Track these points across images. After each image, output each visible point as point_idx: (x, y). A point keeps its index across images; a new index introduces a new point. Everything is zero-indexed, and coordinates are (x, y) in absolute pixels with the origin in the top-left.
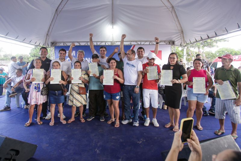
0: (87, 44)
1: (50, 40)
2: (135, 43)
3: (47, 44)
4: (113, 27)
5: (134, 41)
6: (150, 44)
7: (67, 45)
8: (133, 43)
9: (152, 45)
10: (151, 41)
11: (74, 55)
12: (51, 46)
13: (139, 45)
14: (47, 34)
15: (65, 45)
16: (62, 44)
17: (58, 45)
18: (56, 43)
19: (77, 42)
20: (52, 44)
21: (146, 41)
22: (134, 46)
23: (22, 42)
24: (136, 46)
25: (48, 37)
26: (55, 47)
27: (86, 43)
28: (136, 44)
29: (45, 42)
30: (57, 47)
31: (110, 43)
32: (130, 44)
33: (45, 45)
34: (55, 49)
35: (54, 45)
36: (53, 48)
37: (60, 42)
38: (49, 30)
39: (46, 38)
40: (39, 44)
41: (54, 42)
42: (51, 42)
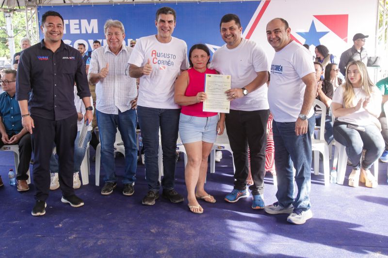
7: (72, 2)
11: (96, 31)
12: (27, 6)
15: (67, 1)
16: (58, 1)
17: (46, 2)
20: (29, 0)
26: (39, 8)
34: (38, 13)
35: (35, 4)
36: (33, 11)
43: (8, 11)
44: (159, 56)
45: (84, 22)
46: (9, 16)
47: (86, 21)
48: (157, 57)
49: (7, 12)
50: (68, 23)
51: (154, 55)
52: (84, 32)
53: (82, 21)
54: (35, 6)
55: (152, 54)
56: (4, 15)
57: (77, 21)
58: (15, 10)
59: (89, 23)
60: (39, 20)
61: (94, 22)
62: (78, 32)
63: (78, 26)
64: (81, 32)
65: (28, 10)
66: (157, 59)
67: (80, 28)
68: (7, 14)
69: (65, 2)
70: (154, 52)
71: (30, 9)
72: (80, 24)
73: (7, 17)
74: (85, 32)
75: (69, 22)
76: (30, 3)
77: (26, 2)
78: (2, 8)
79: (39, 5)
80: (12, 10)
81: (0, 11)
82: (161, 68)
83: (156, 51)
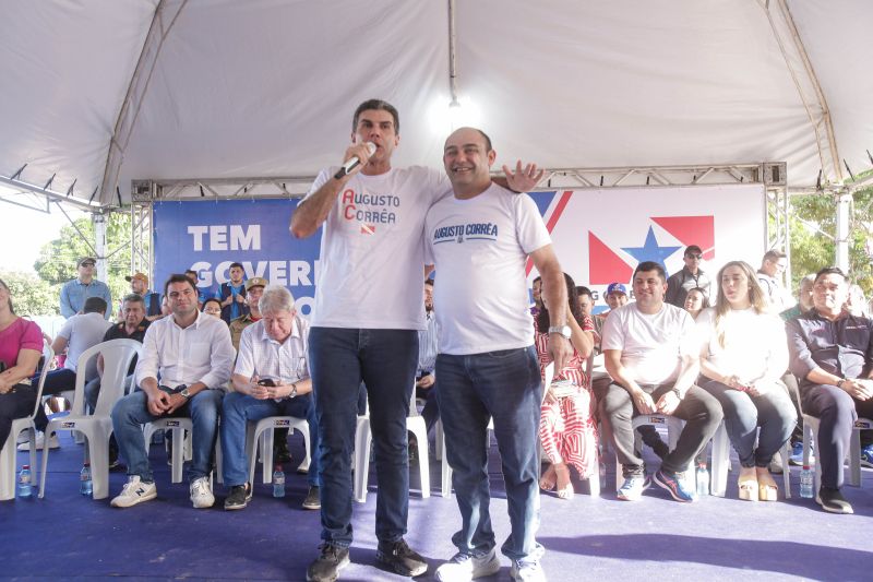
2: (569, 182)
3: (111, 192)
4: (454, 98)
5: (564, 171)
6: (652, 182)
7: (216, 194)
8: (560, 182)
9: (662, 185)
10: (654, 168)
11: (257, 246)
12: (135, 202)
13: (592, 186)
14: (112, 141)
15: (208, 193)
16: (192, 193)
17: (169, 195)
18: (160, 187)
19: (273, 179)
20: (139, 192)
21: (631, 169)
24: (574, 193)
25: (118, 155)
26: (156, 207)
28: (577, 184)
29: (105, 181)
30: (166, 204)
33: (102, 198)
34: (154, 214)
35: (149, 198)
36: (146, 212)
37: (178, 181)
38: (122, 117)
39: (108, 161)
40: (71, 190)
41: (147, 182)
42: (134, 183)
43: (101, 211)
44: (360, 202)
45: (236, 230)
46: (102, 221)
47: (239, 227)
48: (354, 204)
49: (99, 213)
50: (206, 232)
51: (348, 200)
52: (234, 247)
53: (232, 227)
54: (149, 202)
55: (345, 197)
56: (93, 218)
57: (223, 229)
58: (112, 210)
59: (245, 232)
60: (154, 226)
61: (255, 231)
62: (224, 247)
63: (224, 238)
64: (229, 246)
65: (137, 209)
67: (228, 241)
68: (99, 218)
69: (203, 195)
70: (349, 194)
71: (140, 207)
72: (228, 234)
73: (97, 221)
74: (237, 249)
75: (209, 229)
76: (141, 197)
77: (133, 194)
78: (89, 206)
79: (157, 200)
80: (108, 210)
81: (86, 211)
82: (363, 231)
83: (353, 193)
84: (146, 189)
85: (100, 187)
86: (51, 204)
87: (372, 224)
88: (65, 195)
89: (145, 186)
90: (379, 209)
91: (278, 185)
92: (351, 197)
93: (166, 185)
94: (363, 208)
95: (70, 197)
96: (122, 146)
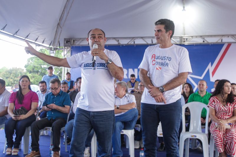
0: (133, 43)
1: (64, 35)
3: (57, 43)
4: (184, 7)
5: (228, 36)
8: (226, 40)
12: (65, 46)
14: (58, 24)
16: (85, 43)
17: (77, 44)
18: (74, 41)
19: (114, 38)
20: (67, 42)
22: (229, 45)
23: (13, 36)
24: (232, 44)
25: (60, 29)
26: (72, 48)
27: (130, 40)
28: (233, 40)
29: (55, 38)
30: (76, 47)
31: (179, 40)
32: (220, 41)
33: (53, 45)
34: (72, 51)
35: (70, 45)
36: (68, 49)
37: (81, 39)
38: (62, 16)
39: (56, 31)
40: (43, 42)
41: (69, 39)
42: (65, 39)
43: (53, 49)
44: (157, 59)
46: (53, 53)
48: (155, 59)
49: (52, 50)
51: (153, 58)
54: (70, 46)
55: (152, 57)
56: (50, 52)
58: (57, 49)
65: (66, 49)
66: (155, 61)
68: (52, 52)
70: (154, 56)
73: (51, 53)
76: (67, 44)
77: (64, 43)
78: (49, 47)
79: (73, 46)
80: (55, 49)
81: (48, 49)
82: (157, 69)
83: (155, 55)
84: (69, 41)
85: (53, 41)
86: (37, 47)
87: (160, 67)
88: (41, 44)
89: (68, 40)
90: (163, 61)
91: (116, 40)
92: (154, 57)
93: (76, 40)
94: (158, 60)
95: (43, 44)
96: (61, 26)
